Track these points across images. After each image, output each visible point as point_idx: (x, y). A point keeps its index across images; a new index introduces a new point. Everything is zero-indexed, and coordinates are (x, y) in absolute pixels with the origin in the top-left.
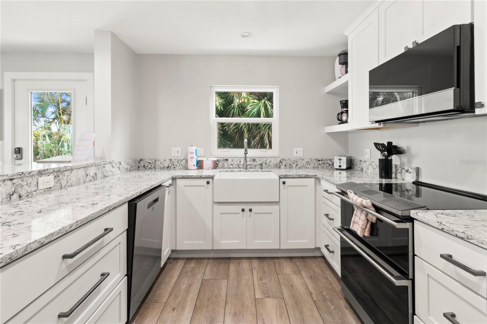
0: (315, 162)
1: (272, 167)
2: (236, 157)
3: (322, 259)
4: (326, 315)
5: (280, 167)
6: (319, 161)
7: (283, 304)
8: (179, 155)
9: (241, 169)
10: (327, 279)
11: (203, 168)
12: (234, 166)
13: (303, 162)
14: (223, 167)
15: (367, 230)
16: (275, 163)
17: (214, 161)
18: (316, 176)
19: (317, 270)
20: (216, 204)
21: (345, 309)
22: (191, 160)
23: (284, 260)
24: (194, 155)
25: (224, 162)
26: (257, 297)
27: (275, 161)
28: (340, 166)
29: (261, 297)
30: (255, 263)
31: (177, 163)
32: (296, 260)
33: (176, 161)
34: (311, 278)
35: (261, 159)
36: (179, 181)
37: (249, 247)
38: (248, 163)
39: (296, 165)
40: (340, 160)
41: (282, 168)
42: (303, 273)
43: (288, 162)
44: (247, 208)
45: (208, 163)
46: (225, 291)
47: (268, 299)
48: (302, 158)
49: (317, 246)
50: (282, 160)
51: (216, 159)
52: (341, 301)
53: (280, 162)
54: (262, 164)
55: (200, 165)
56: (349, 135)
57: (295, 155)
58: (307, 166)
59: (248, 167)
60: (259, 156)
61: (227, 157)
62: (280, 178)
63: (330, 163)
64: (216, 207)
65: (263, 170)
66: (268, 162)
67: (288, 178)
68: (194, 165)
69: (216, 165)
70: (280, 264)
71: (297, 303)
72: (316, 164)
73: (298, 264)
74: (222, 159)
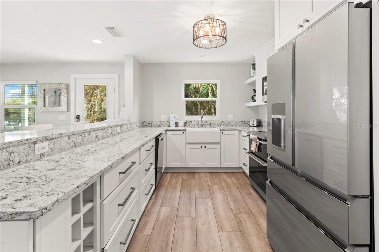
0: (241, 122)
1: (216, 125)
2: (197, 120)
3: (243, 173)
4: (241, 190)
5: (221, 125)
6: (243, 122)
7: (222, 187)
8: (165, 119)
9: (199, 127)
10: (244, 179)
11: (178, 126)
12: (195, 125)
13: (234, 123)
14: (189, 126)
15: (257, 149)
16: (218, 124)
17: (184, 122)
18: (239, 129)
19: (239, 177)
20: (187, 144)
21: (250, 188)
22: (172, 122)
23: (223, 173)
24: (174, 119)
25: (190, 123)
26: (209, 185)
27: (218, 122)
28: (253, 125)
29: (211, 185)
30: (208, 174)
31: (164, 123)
32: (229, 173)
33: (163, 123)
34: (236, 179)
35: (210, 121)
36: (168, 132)
37: (204, 167)
38: (203, 123)
39: (230, 125)
40: (253, 121)
41: (222, 126)
42: (232, 178)
43: (225, 122)
44: (203, 146)
45: (181, 124)
46: (194, 183)
47: (215, 186)
48: (233, 120)
49: (240, 166)
50: (222, 122)
51: (185, 121)
52: (249, 186)
53: (221, 123)
54: (211, 124)
55: (177, 124)
56: (260, 107)
57: (229, 119)
58: (236, 125)
59: (203, 125)
60: (209, 120)
61: (191, 120)
62: (220, 130)
63: (249, 123)
64: (188, 145)
65: (211, 127)
66: (214, 122)
67: (225, 130)
68: (174, 125)
69: (185, 124)
70: (221, 175)
71: (228, 186)
72: (241, 124)
73: (230, 175)
74: (189, 121)
